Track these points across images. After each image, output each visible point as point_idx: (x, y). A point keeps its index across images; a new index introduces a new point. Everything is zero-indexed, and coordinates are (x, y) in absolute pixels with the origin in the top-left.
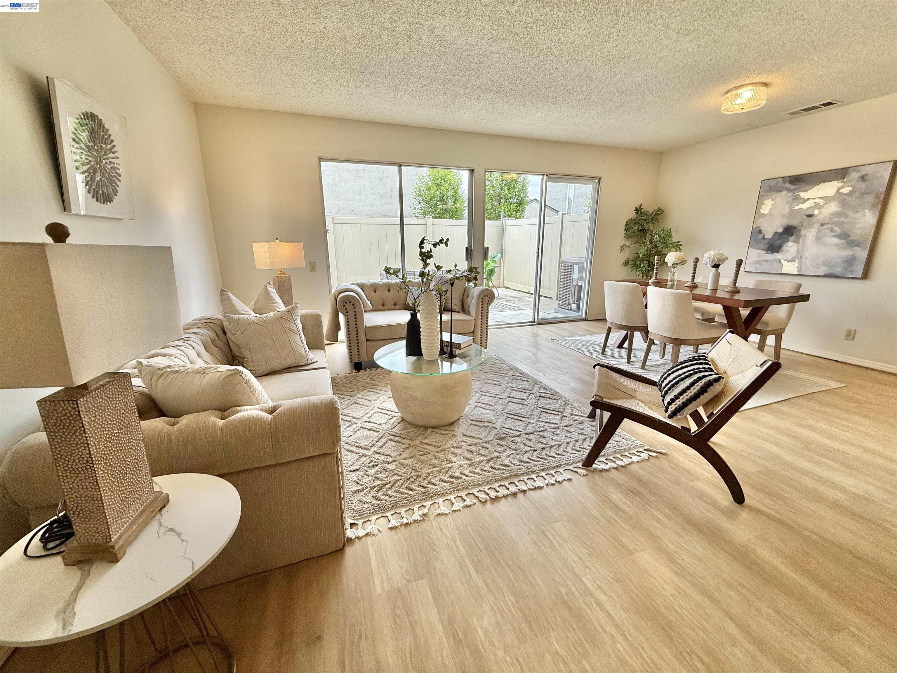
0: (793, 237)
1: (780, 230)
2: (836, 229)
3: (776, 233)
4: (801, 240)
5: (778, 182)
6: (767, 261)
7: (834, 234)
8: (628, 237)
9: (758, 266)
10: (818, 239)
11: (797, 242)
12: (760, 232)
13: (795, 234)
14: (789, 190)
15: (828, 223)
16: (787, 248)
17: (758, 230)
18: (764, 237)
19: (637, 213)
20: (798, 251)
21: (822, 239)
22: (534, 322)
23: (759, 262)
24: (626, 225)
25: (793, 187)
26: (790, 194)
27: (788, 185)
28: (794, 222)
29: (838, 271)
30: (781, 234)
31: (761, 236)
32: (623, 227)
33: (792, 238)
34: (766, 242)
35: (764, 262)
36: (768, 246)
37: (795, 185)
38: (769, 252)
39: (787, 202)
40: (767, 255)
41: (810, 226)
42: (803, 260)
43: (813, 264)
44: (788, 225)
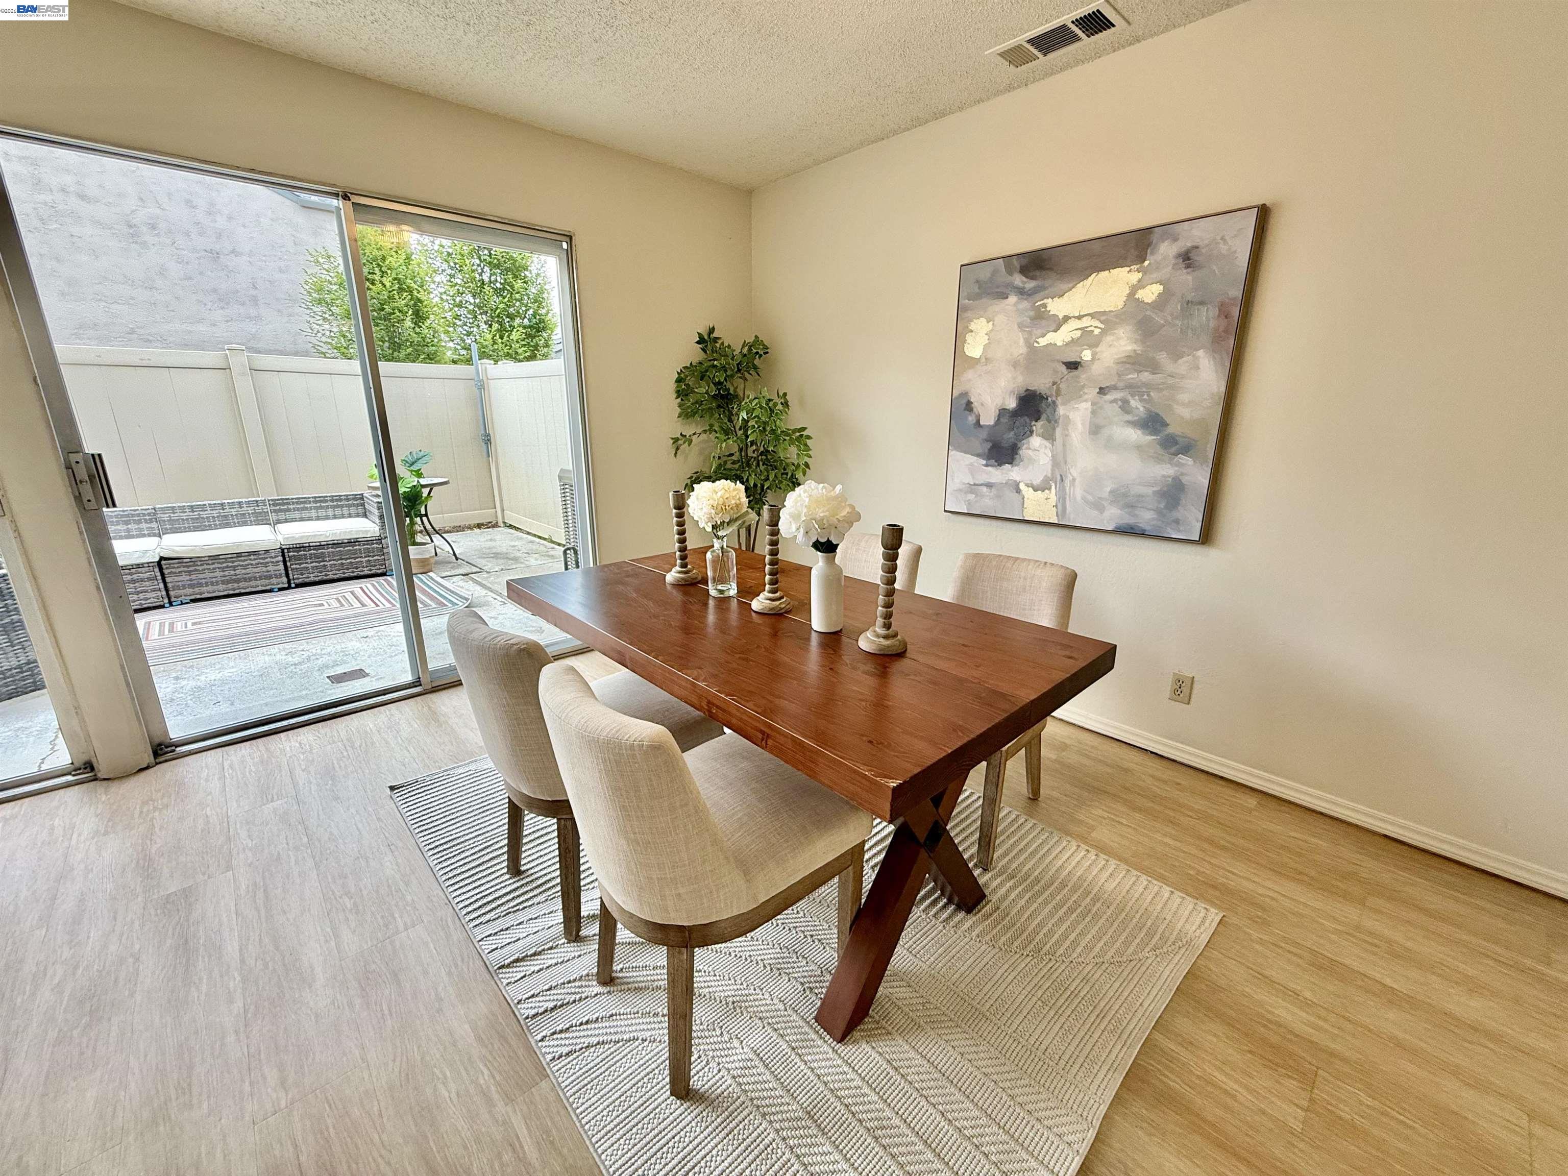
0: (1040, 424)
1: (1012, 404)
2: (1134, 403)
3: (1002, 412)
4: (1058, 432)
5: (995, 272)
6: (989, 485)
7: (1129, 417)
8: (687, 414)
9: (971, 497)
10: (1095, 430)
11: (1049, 436)
12: (969, 406)
13: (1044, 416)
14: (1022, 292)
15: (1115, 388)
16: (1030, 452)
17: (964, 401)
18: (978, 421)
19: (704, 350)
20: (1056, 463)
21: (1106, 432)
22: (417, 683)
23: (973, 488)
24: (679, 381)
25: (1030, 285)
26: (1025, 304)
27: (1018, 280)
28: (1041, 384)
29: (1146, 518)
30: (1015, 414)
31: (971, 419)
32: (671, 386)
33: (1038, 426)
34: (984, 434)
35: (985, 489)
36: (989, 445)
37: (1033, 278)
38: (993, 462)
39: (1021, 326)
40: (990, 468)
41: (1077, 394)
42: (1067, 483)
43: (1090, 498)
44: (1027, 390)
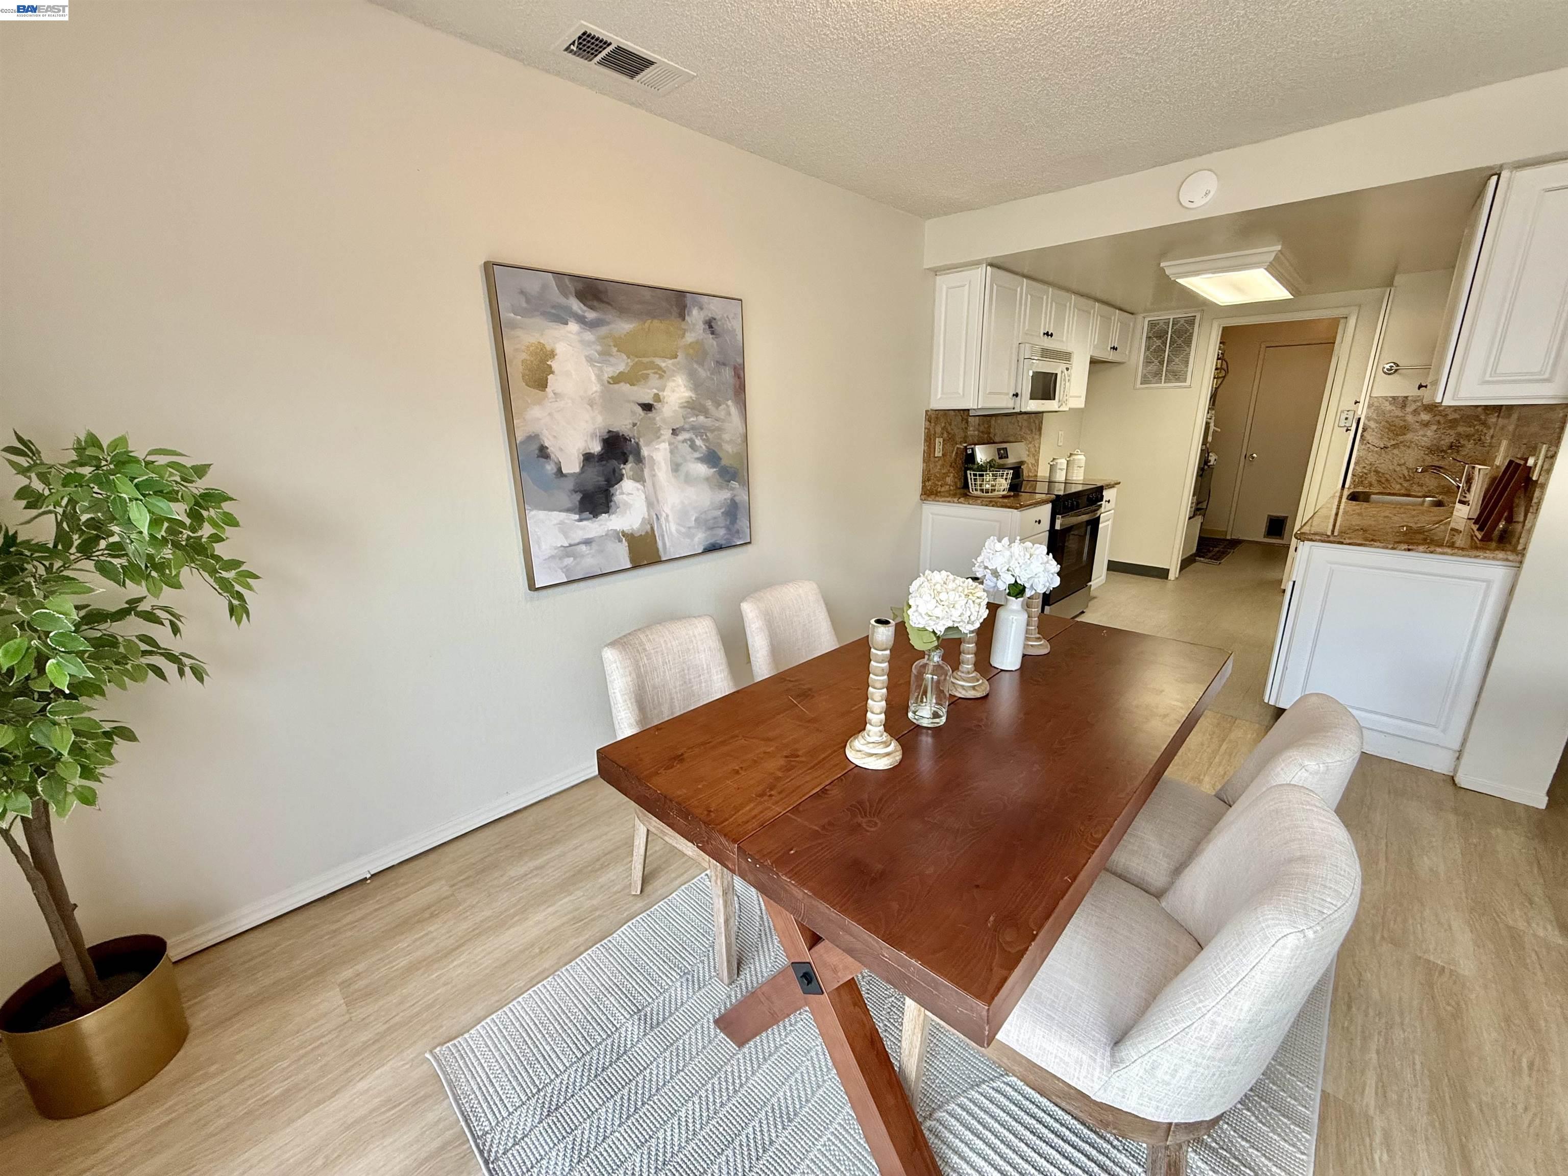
0: (629, 466)
1: (596, 448)
2: (699, 442)
3: (588, 458)
4: (646, 472)
5: (545, 287)
6: (588, 542)
7: (697, 455)
9: (569, 561)
10: (676, 468)
11: (639, 478)
12: (543, 453)
13: (631, 458)
14: (581, 320)
15: (683, 429)
16: (624, 497)
17: (534, 447)
18: (560, 470)
20: (650, 505)
21: (684, 469)
23: (568, 551)
25: (591, 315)
26: (589, 336)
27: (576, 305)
28: (622, 425)
29: (720, 534)
30: (602, 457)
31: (550, 468)
33: (627, 469)
34: (570, 484)
35: (583, 548)
36: (578, 497)
37: (592, 308)
38: (587, 514)
39: (590, 360)
40: (585, 523)
41: (657, 436)
42: (663, 520)
43: (683, 530)
44: (609, 432)
